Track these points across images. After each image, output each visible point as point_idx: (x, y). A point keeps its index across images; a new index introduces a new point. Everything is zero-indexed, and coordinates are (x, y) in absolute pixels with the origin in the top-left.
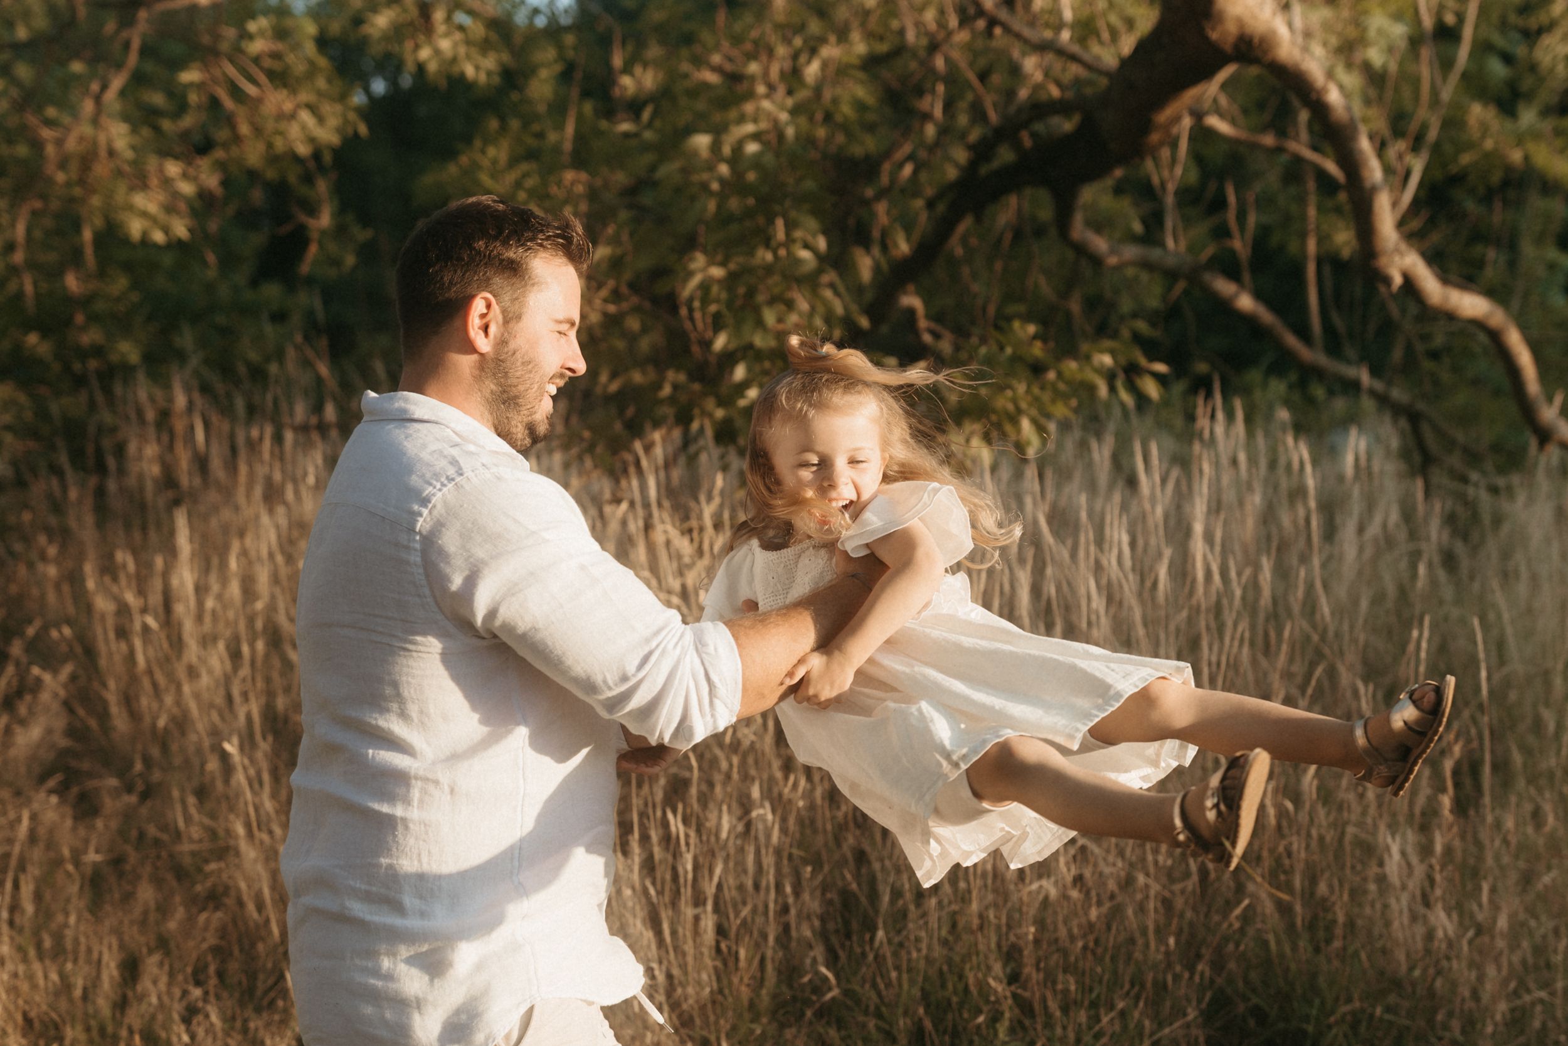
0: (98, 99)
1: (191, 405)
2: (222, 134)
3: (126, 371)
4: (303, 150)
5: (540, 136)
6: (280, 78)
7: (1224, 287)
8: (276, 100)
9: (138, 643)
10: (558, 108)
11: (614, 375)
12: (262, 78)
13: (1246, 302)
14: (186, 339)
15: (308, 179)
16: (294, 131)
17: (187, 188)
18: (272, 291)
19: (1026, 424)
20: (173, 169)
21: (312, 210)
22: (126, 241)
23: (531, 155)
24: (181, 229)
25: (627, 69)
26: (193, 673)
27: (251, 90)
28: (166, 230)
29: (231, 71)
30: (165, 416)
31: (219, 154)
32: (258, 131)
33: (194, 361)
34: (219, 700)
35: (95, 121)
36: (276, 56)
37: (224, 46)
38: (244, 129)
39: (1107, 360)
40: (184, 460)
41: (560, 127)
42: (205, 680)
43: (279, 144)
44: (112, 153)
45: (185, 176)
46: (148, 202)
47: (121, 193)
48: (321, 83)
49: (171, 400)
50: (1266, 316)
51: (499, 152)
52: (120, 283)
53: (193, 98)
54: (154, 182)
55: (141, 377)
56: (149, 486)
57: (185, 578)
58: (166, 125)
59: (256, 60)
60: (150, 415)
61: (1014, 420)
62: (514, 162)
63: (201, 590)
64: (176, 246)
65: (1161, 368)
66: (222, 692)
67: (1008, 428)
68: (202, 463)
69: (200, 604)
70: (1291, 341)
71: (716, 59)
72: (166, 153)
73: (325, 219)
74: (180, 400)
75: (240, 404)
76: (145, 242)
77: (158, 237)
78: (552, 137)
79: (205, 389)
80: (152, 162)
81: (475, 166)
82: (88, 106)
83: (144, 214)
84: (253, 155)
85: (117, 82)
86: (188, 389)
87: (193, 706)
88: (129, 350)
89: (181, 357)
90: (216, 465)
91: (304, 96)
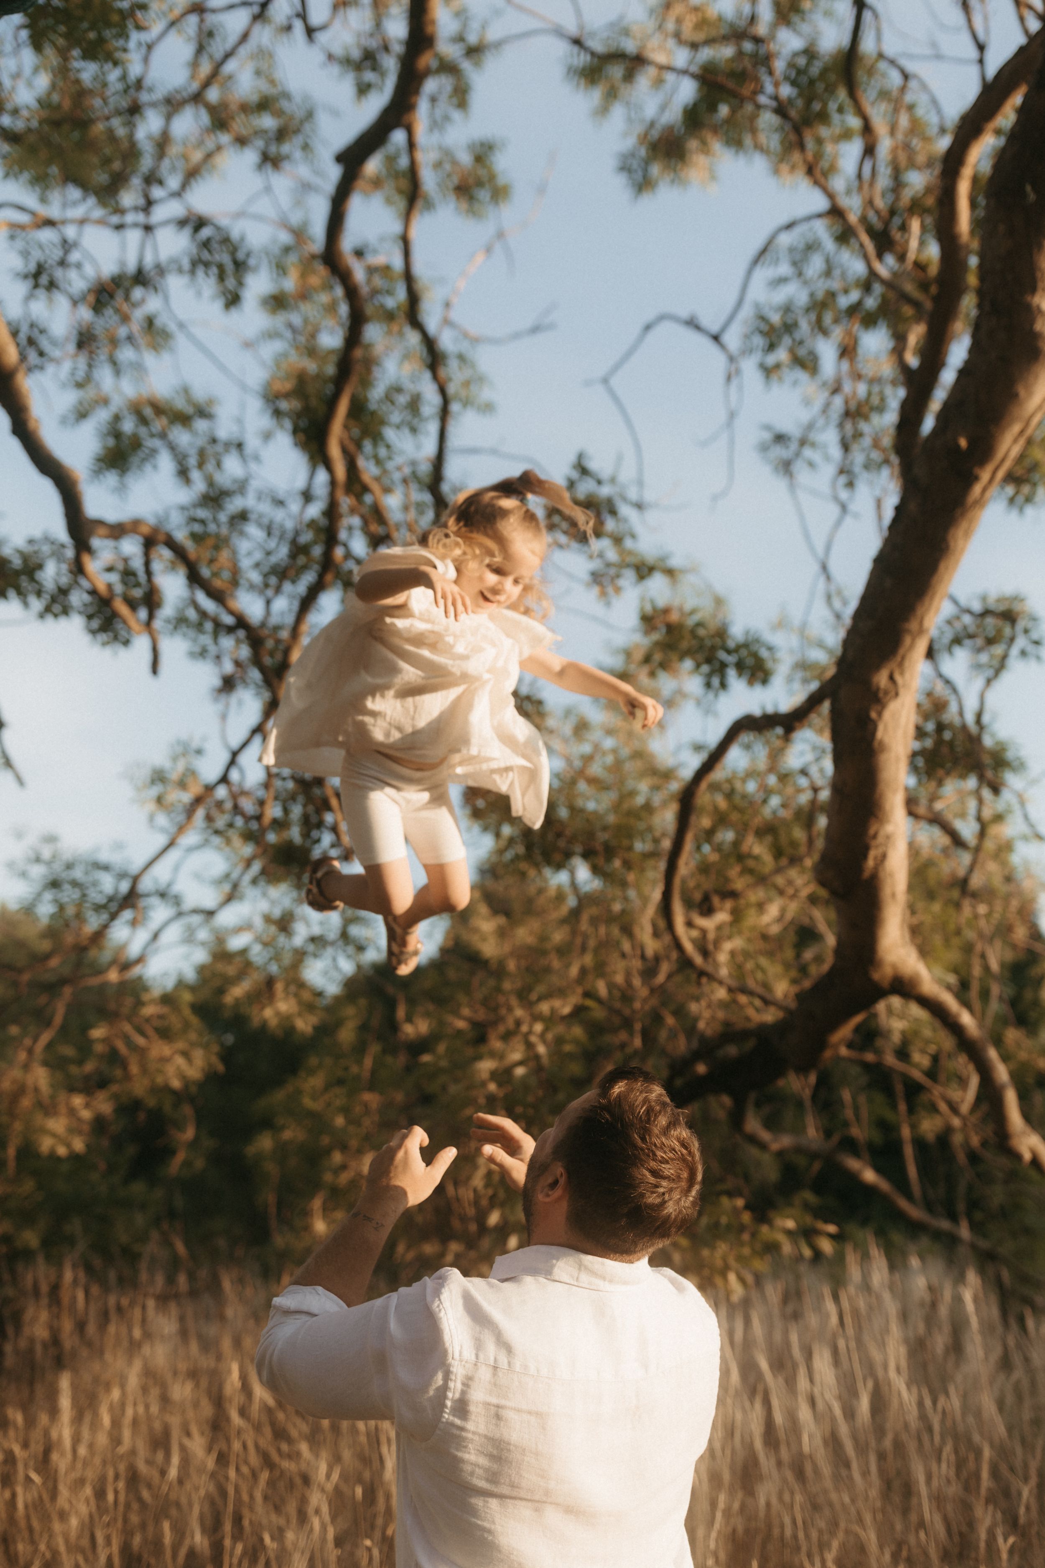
0: (30, 1051)
1: (75, 1281)
2: (118, 1073)
3: (27, 1255)
4: (176, 1084)
5: (346, 1069)
6: (165, 1034)
7: (853, 1164)
8: (160, 1049)
9: (19, 1490)
10: (360, 1049)
11: (409, 1248)
12: (150, 1032)
13: (869, 1176)
14: (75, 1226)
15: (176, 1105)
16: (170, 1070)
17: (86, 1115)
18: (138, 1188)
19: (732, 1277)
20: (78, 1101)
21: (181, 1128)
22: (37, 1156)
23: (340, 1082)
24: (79, 1145)
25: (409, 1019)
26: (63, 1516)
27: (141, 1041)
28: (68, 1145)
29: (127, 1028)
30: (55, 1288)
31: (115, 1088)
32: (144, 1070)
33: (81, 1246)
34: (85, 1542)
35: (26, 1067)
36: (161, 1017)
37: (125, 1010)
38: (134, 1069)
39: (790, 1224)
40: (67, 1326)
41: (360, 1062)
42: (74, 1522)
43: (159, 1080)
44: (36, 1090)
45: (87, 1106)
46: (58, 1125)
47: (39, 1119)
48: (193, 1036)
49: (60, 1276)
50: (884, 1185)
51: (316, 1081)
52: (28, 1186)
53: (99, 1048)
54: (63, 1109)
55: (40, 1260)
56: (39, 1349)
57: (64, 1431)
58: (74, 1070)
59: (148, 1020)
60: (44, 1288)
61: (723, 1273)
62: (327, 1087)
63: (76, 1440)
64: (74, 1157)
65: (832, 1229)
66: (87, 1534)
67: (718, 1281)
68: (81, 1326)
69: (74, 1451)
70: (903, 1203)
71: (466, 1011)
72: (72, 1089)
73: (190, 1133)
74: (68, 1275)
75: (112, 1275)
76: (53, 1157)
77: (62, 1151)
78: (355, 1069)
79: (89, 1269)
80: (62, 1096)
81: (299, 1092)
82: (22, 1056)
83: (54, 1135)
84: (139, 1087)
85: (46, 1037)
86: (74, 1267)
87: (62, 1548)
88: (31, 1238)
89: (71, 1241)
90: (91, 1329)
91: (181, 1045)
